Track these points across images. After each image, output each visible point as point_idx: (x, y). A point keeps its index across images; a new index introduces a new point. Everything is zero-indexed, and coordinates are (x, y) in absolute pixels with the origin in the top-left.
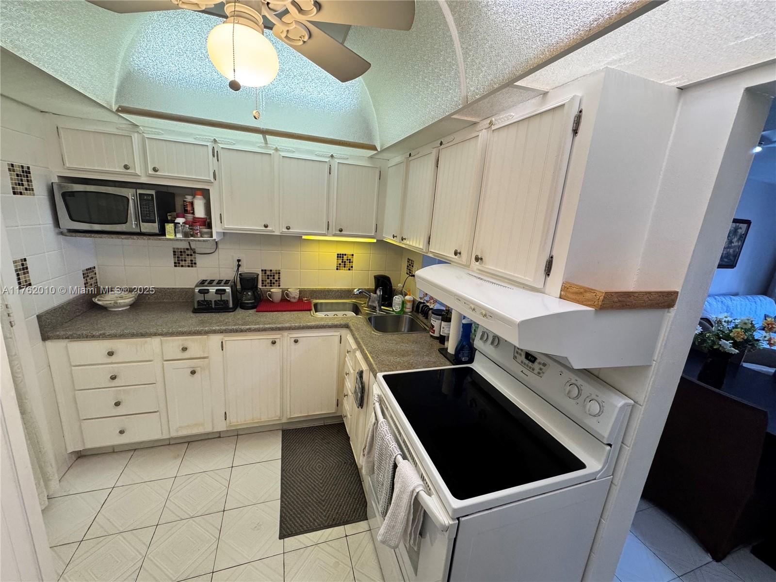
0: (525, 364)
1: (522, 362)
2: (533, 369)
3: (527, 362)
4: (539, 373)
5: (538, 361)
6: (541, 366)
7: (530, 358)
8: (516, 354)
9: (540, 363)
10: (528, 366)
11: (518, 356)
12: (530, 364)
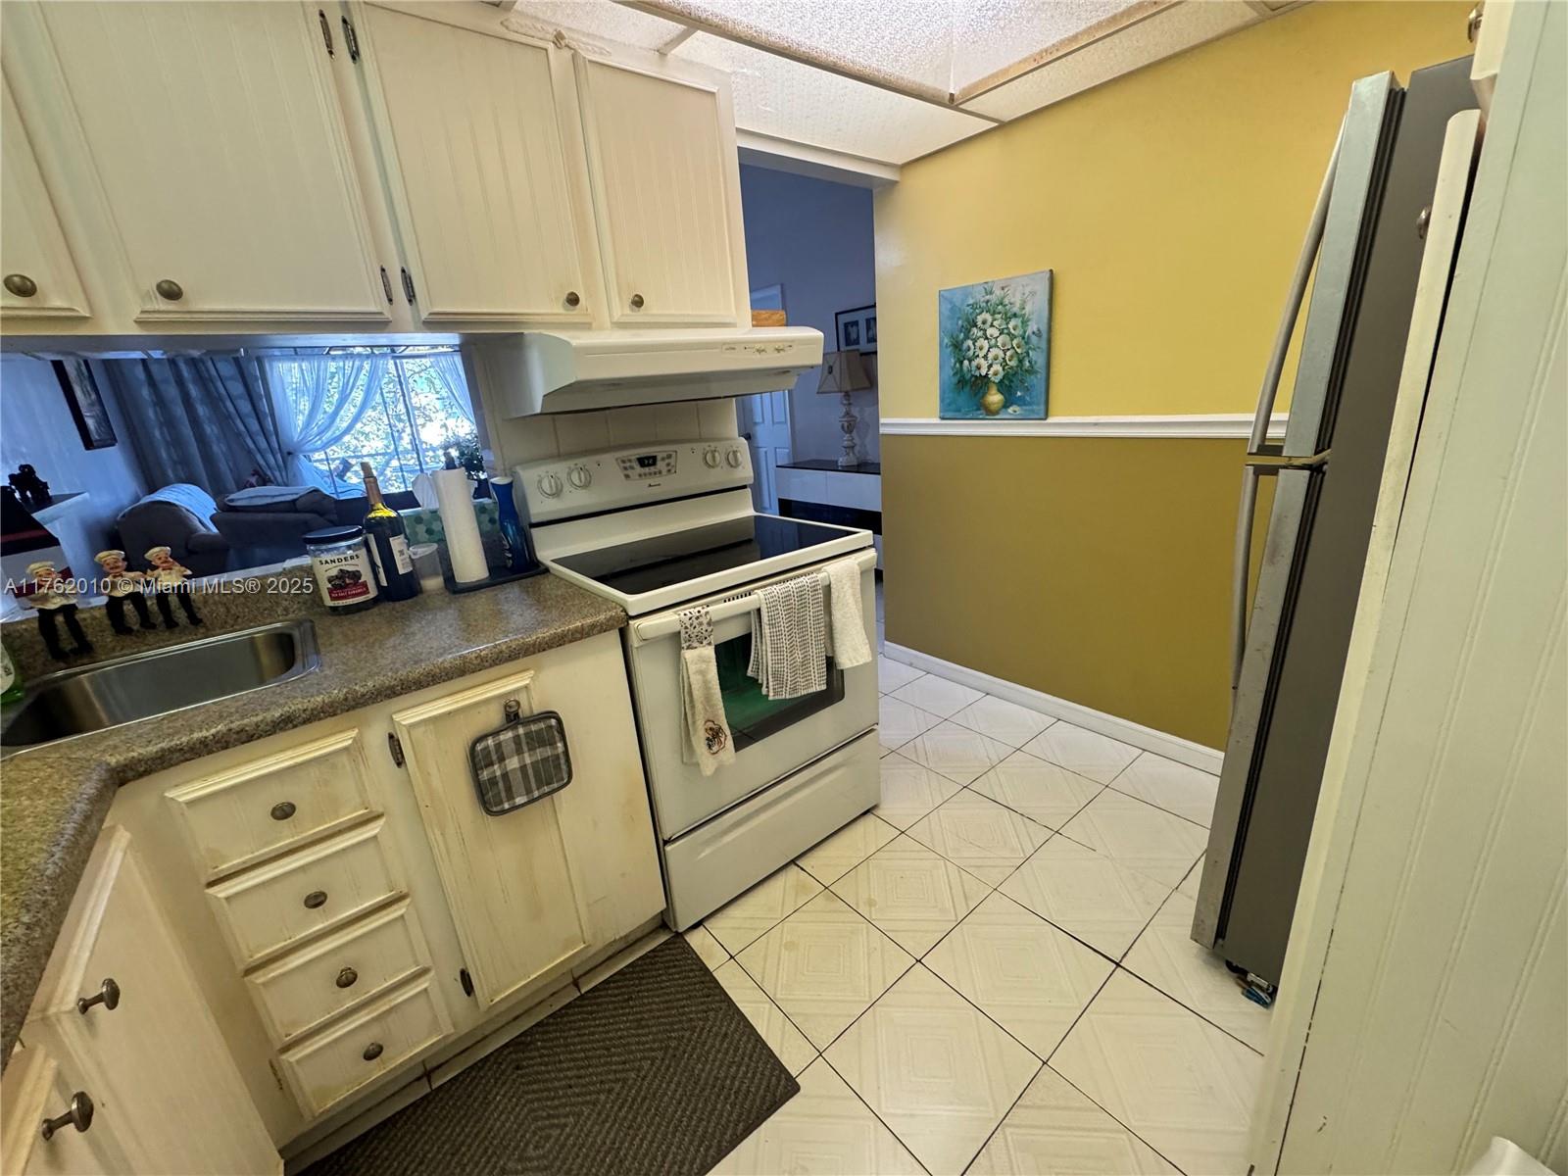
0: (645, 475)
1: (640, 475)
2: (660, 472)
3: (647, 470)
4: (669, 471)
5: (659, 458)
6: (667, 461)
7: (646, 462)
8: (626, 472)
9: (663, 459)
10: (650, 474)
11: (629, 472)
12: (652, 469)
